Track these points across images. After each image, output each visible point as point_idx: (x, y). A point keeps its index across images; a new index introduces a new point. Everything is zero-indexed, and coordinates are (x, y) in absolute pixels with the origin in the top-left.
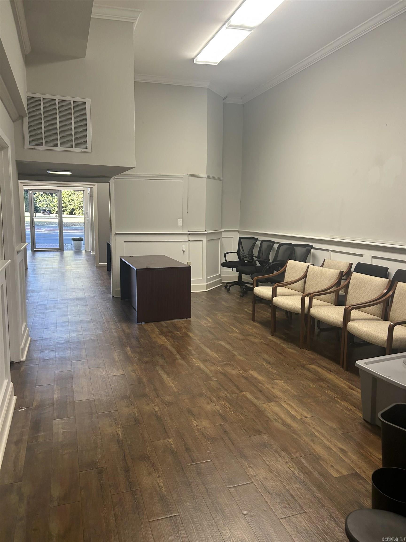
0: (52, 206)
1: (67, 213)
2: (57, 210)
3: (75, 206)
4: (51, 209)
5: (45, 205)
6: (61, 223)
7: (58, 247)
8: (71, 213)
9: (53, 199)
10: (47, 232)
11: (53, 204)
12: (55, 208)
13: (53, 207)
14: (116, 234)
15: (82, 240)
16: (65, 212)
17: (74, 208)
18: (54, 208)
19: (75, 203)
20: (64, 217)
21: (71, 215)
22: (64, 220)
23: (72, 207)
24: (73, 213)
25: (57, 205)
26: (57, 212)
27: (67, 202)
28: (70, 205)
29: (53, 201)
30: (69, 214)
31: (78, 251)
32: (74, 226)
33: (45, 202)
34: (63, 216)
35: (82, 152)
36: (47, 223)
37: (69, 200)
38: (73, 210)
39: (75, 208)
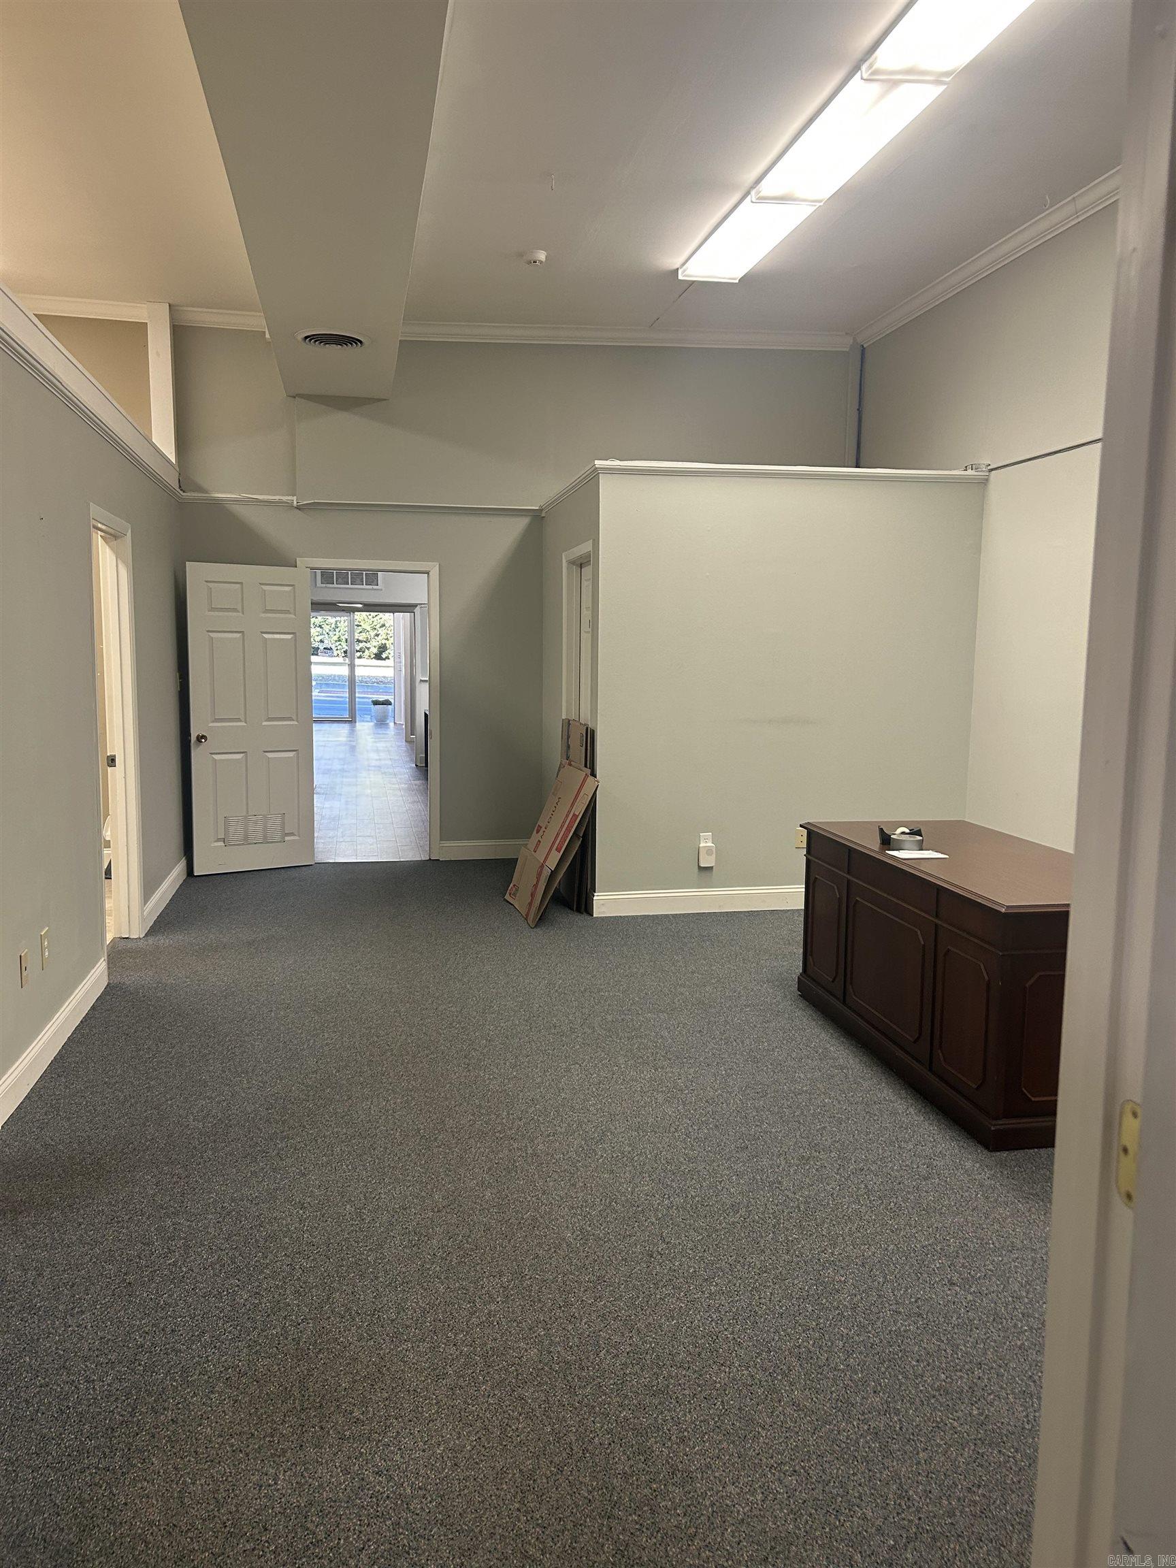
0: (336, 638)
1: (370, 656)
2: (347, 648)
3: (387, 639)
4: (333, 647)
5: (317, 636)
6: (352, 679)
7: (346, 715)
8: (378, 656)
9: (338, 623)
10: (324, 696)
11: (337, 633)
12: (342, 643)
13: (336, 641)
14: (421, 681)
15: (390, 704)
16: (364, 652)
17: (385, 644)
18: (339, 643)
19: (389, 632)
20: (358, 666)
21: (378, 659)
22: (359, 672)
23: (381, 640)
24: (384, 656)
25: (347, 637)
26: (345, 652)
27: (369, 629)
28: (376, 637)
29: (337, 627)
30: (375, 658)
31: (381, 723)
32: (378, 683)
33: (319, 629)
34: (357, 662)
35: (373, 589)
36: (323, 677)
37: (375, 623)
38: (383, 648)
39: (388, 644)
